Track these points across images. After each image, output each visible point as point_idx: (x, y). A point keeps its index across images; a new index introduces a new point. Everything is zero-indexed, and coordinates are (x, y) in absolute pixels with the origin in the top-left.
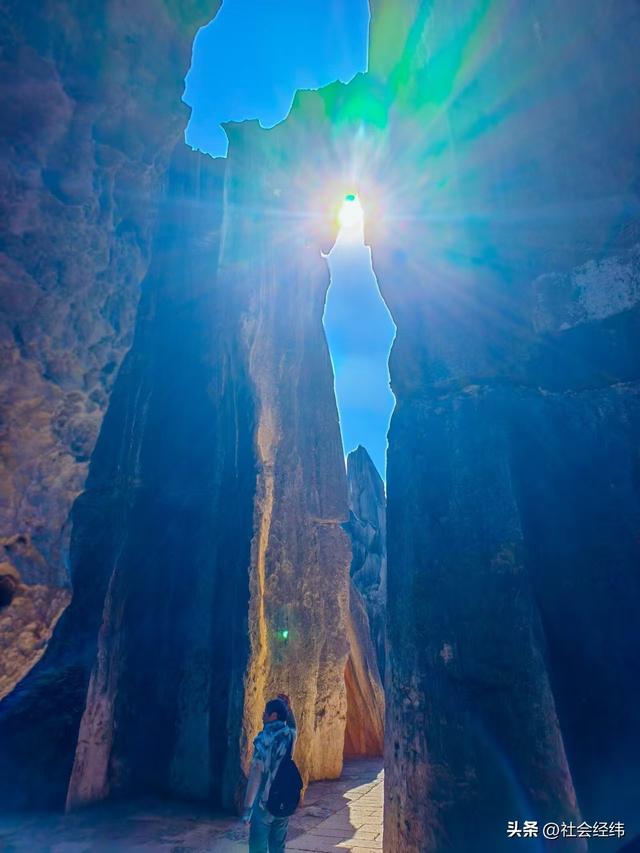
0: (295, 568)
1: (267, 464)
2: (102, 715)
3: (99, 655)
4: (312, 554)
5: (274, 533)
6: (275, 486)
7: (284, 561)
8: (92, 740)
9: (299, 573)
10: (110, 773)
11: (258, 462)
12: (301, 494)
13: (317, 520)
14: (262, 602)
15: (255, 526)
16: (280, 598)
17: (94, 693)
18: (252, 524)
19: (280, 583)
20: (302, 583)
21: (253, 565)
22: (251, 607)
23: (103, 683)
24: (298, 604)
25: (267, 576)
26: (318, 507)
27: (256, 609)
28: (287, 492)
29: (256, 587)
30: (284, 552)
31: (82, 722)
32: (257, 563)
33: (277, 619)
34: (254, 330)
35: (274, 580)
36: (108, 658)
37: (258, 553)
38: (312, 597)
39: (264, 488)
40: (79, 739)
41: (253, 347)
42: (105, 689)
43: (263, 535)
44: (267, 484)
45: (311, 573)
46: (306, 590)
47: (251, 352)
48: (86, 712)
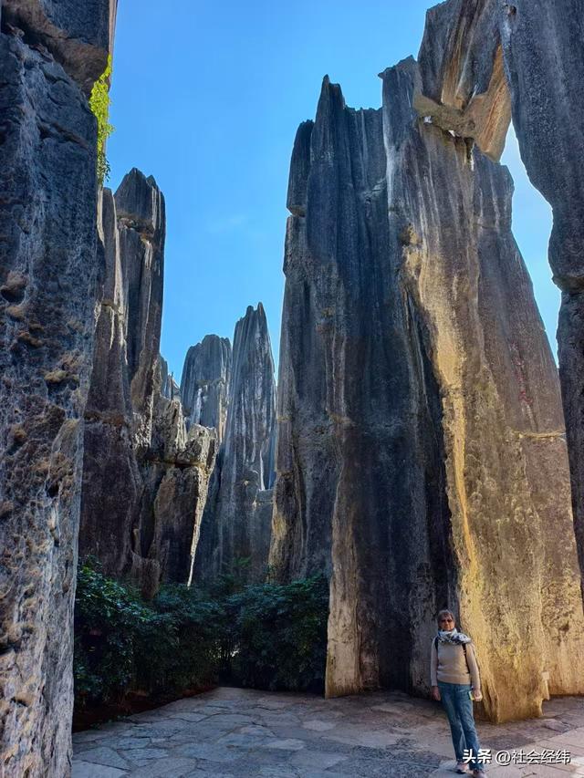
0: (500, 484)
1: (454, 387)
2: (345, 619)
3: (335, 569)
4: (518, 469)
5: (471, 452)
6: (465, 407)
7: (487, 479)
8: (339, 639)
9: (505, 489)
10: (361, 668)
11: (443, 386)
12: (498, 411)
13: (533, 434)
14: (466, 519)
15: (447, 448)
16: (487, 514)
17: (335, 601)
18: (444, 446)
19: (484, 500)
20: (510, 499)
21: (450, 485)
22: (454, 524)
23: (341, 593)
24: (508, 519)
25: (469, 494)
26: (532, 422)
27: (460, 526)
28: (481, 412)
29: (456, 505)
30: (486, 471)
31: (329, 624)
32: (454, 482)
33: (485, 535)
34: (419, 260)
35: (477, 497)
36: (343, 571)
37: (454, 474)
38: (524, 513)
39: (452, 411)
40: (329, 638)
41: (421, 277)
42: (344, 598)
43: (457, 455)
44: (455, 406)
45: (520, 488)
46: (515, 507)
47: (420, 283)
48: (331, 616)
